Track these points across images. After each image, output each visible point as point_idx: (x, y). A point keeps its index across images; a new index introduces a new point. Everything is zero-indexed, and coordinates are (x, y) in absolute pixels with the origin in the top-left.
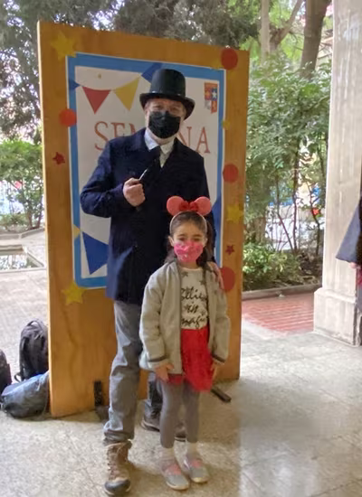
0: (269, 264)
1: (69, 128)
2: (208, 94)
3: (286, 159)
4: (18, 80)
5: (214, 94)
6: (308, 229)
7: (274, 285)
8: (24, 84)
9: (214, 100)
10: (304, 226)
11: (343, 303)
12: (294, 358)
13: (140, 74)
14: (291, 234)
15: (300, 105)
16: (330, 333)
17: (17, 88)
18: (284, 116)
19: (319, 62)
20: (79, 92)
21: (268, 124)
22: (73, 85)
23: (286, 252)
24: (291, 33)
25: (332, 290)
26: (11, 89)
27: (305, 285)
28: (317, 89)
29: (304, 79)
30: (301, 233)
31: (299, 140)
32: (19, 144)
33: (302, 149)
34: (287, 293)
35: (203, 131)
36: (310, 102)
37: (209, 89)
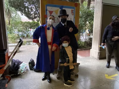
0: (81, 44)
3: (84, 24)
4: (34, 10)
6: (88, 38)
7: (82, 48)
8: (35, 11)
9: (73, 13)
10: (87, 37)
11: (96, 52)
12: (87, 62)
13: (59, 8)
14: (85, 38)
15: (87, 14)
16: (93, 57)
17: (34, 12)
18: (84, 16)
19: (90, 7)
21: (81, 18)
23: (84, 42)
24: (85, 1)
25: (94, 49)
26: (33, 12)
27: (88, 48)
28: (90, 11)
29: (88, 10)
30: (87, 38)
31: (87, 21)
32: (35, 22)
33: (87, 23)
34: (84, 50)
35: (71, 19)
36: (89, 14)
37: (72, 11)
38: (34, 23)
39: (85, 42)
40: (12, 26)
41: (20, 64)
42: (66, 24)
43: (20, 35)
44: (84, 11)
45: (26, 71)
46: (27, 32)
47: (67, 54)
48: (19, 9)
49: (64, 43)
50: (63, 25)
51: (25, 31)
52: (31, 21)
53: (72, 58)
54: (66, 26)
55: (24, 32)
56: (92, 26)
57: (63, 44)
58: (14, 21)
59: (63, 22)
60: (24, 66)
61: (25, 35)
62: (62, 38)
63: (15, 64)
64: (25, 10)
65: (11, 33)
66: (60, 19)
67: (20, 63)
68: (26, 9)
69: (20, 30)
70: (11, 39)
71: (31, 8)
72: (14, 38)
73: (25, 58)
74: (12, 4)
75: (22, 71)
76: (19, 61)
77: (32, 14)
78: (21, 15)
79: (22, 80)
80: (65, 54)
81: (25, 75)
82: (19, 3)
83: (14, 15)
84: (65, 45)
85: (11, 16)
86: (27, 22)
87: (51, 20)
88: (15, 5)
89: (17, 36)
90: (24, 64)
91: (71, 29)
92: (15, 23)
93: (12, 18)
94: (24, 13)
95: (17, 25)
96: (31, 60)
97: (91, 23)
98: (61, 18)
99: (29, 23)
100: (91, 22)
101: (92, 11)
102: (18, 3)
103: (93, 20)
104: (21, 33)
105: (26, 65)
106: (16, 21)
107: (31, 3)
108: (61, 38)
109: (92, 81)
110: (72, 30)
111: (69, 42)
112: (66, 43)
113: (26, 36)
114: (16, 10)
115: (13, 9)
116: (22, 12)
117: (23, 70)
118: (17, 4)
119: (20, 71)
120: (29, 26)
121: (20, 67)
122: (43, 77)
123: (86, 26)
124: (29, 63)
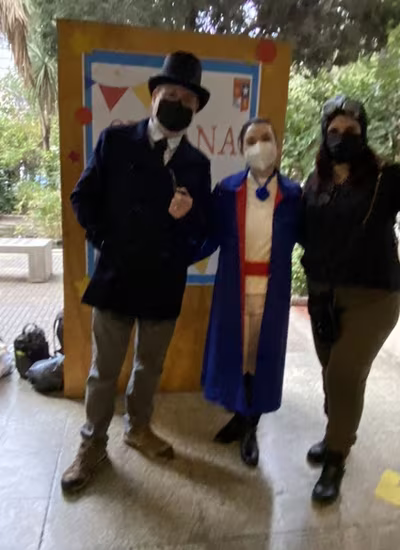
1: (84, 128)
2: (238, 91)
5: (246, 91)
9: (245, 97)
20: (95, 90)
22: (89, 82)
35: (230, 131)
124: (18, 345)
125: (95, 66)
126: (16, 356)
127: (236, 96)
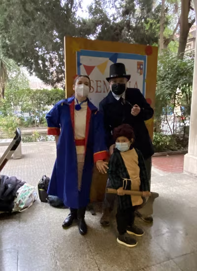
0: (163, 141)
2: (139, 66)
3: (170, 95)
4: (58, 64)
5: (141, 67)
6: (180, 126)
7: (164, 150)
8: (60, 66)
9: (141, 69)
10: (178, 125)
13: (108, 59)
14: (172, 128)
15: (178, 71)
16: (192, 174)
18: (170, 76)
19: (185, 53)
20: (82, 67)
21: (163, 80)
22: (79, 64)
23: (170, 136)
24: (173, 40)
25: (193, 155)
26: (55, 68)
27: (179, 151)
28: (185, 64)
29: (180, 60)
30: (177, 128)
31: (177, 87)
32: (58, 90)
33: (178, 91)
34: (170, 154)
35: (136, 83)
36: (182, 70)
37: (139, 64)
38: (56, 93)
39: (173, 136)
40: (8, 99)
41: (17, 187)
42: (123, 97)
43: (26, 120)
44: (169, 63)
45: (31, 204)
46: (41, 112)
47: (125, 169)
48: (24, 62)
49: (119, 141)
50: (118, 99)
51: (36, 110)
52: (49, 88)
53: (139, 178)
54: (124, 101)
55: (34, 112)
56: (188, 98)
57: (117, 143)
58: (13, 89)
59: (118, 93)
60: (28, 192)
61: (37, 119)
62: (116, 129)
63: (6, 187)
64: (37, 64)
65: (6, 115)
66: (110, 85)
67: (18, 184)
68: (40, 62)
69: (25, 109)
70: (6, 128)
71: (51, 59)
72: (12, 126)
73: (33, 171)
74: (8, 50)
75: (22, 204)
76: (17, 180)
77: (52, 73)
78: (29, 74)
79: (21, 225)
80: (121, 169)
81: (29, 213)
82: (24, 48)
83: (14, 75)
84: (122, 145)
85: (7, 77)
86: (42, 89)
87: (82, 86)
88: (15, 53)
89: (18, 121)
90: (27, 189)
91: (135, 110)
92: (15, 93)
93: (9, 81)
94: (34, 71)
95: (19, 98)
96: (43, 180)
97: (186, 92)
98: (112, 83)
99: (44, 92)
100: (187, 90)
101: (189, 64)
102: (22, 50)
103: (191, 84)
104: (26, 115)
105: (32, 189)
106: (18, 88)
107: (50, 47)
108: (112, 129)
109: (187, 234)
110: (139, 112)
111: (132, 139)
112: (124, 141)
113: (38, 121)
114: (17, 64)
115: (12, 61)
116: (31, 69)
117: (24, 201)
118: (20, 52)
119: (18, 205)
120: (46, 99)
121: (18, 193)
122: (67, 221)
123: (175, 99)
124: (40, 186)
125: (81, 57)
126: (39, 191)
127: (138, 69)
